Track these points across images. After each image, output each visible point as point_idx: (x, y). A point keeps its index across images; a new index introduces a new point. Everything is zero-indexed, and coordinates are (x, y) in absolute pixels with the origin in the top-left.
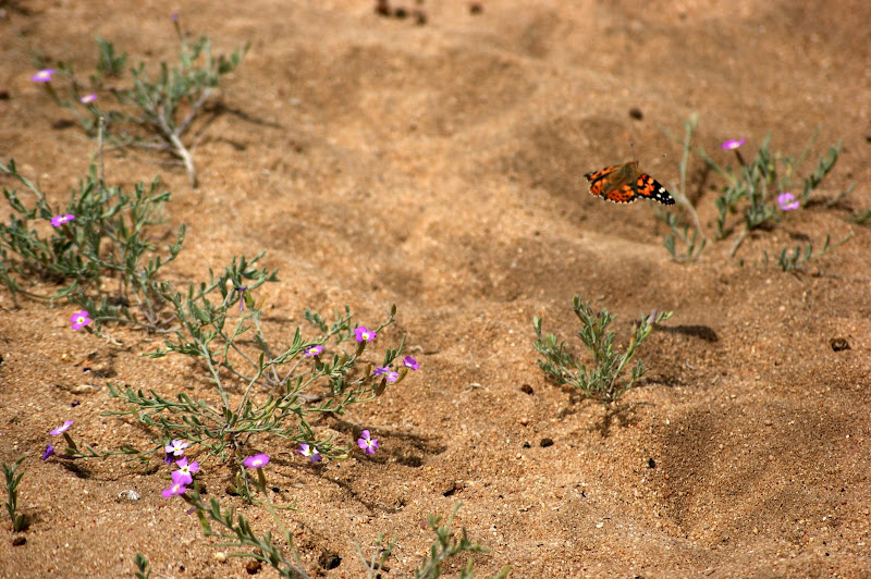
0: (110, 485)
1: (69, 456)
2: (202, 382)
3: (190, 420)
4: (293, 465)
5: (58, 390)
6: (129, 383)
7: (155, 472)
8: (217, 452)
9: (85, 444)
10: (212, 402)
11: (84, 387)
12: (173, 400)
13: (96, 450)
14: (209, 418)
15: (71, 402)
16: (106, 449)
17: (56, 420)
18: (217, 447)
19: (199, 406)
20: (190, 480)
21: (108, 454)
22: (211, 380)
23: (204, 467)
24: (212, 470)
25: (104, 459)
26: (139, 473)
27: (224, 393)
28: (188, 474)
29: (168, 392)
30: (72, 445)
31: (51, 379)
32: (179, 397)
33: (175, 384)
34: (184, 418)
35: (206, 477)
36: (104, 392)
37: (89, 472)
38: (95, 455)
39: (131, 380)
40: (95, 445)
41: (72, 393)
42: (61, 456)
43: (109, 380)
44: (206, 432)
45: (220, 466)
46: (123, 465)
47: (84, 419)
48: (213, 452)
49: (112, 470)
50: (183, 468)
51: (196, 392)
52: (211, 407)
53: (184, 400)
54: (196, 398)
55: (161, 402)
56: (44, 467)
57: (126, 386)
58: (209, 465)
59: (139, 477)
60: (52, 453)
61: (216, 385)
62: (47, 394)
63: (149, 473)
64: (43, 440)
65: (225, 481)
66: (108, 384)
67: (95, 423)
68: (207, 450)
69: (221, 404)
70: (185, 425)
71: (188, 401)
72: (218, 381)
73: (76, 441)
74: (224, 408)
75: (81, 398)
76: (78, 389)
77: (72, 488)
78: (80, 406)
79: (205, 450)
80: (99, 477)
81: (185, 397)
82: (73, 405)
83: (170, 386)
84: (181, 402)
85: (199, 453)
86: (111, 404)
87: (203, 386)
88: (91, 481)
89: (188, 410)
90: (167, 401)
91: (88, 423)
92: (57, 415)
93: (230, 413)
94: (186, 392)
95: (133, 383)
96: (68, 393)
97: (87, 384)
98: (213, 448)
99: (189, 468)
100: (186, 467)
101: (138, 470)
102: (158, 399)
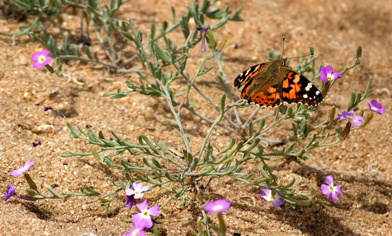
0: (71, 226)
1: (30, 197)
2: (163, 124)
3: (150, 162)
4: (255, 210)
5: (19, 129)
6: (89, 123)
7: (115, 215)
8: (178, 196)
9: (46, 185)
10: (173, 144)
11: (44, 127)
12: (134, 141)
13: (56, 191)
14: (170, 161)
15: (32, 141)
16: (67, 190)
17: (18, 160)
18: (178, 191)
19: (160, 149)
20: (151, 224)
21: (69, 196)
22: (173, 122)
23: (164, 211)
24: (172, 214)
25: (65, 200)
26: (99, 215)
27: (186, 135)
28: (148, 218)
29: (129, 133)
30: (33, 186)
31: (12, 118)
32: (140, 139)
33: (135, 126)
34: (145, 161)
35: (166, 221)
36: (64, 133)
37: (50, 214)
38: (55, 197)
39: (92, 120)
40: (56, 186)
41: (33, 132)
42: (22, 197)
43: (70, 120)
44: (167, 175)
45: (181, 210)
46: (84, 207)
47: (45, 159)
48: (174, 196)
49: (72, 212)
50: (143, 212)
51: (157, 133)
52: (173, 150)
53: (144, 142)
54: (157, 140)
55: (121, 144)
56: (5, 206)
57: (87, 127)
58: (169, 208)
59: (99, 219)
60: (14, 194)
61: (177, 127)
62: (9, 133)
63: (110, 216)
64: (4, 179)
65: (186, 225)
66: (68, 125)
67: (56, 164)
68: (168, 193)
69: (183, 146)
70: (146, 167)
71: (148, 143)
72: (178, 122)
73: (37, 181)
74: (185, 152)
75: (42, 137)
76: (39, 128)
77: (33, 230)
78: (42, 146)
79: (165, 193)
80: (59, 218)
81: (145, 139)
82: (35, 145)
83: (131, 127)
84: (142, 143)
85: (160, 196)
86: (72, 145)
87: (164, 127)
88: (51, 223)
89: (148, 153)
90: (128, 143)
91: (49, 163)
92: (19, 155)
93: (190, 156)
94: (147, 134)
95: (94, 124)
96: (30, 132)
97: (48, 123)
98: (174, 192)
99: (149, 212)
100: (146, 210)
101: (99, 212)
102: (118, 141)
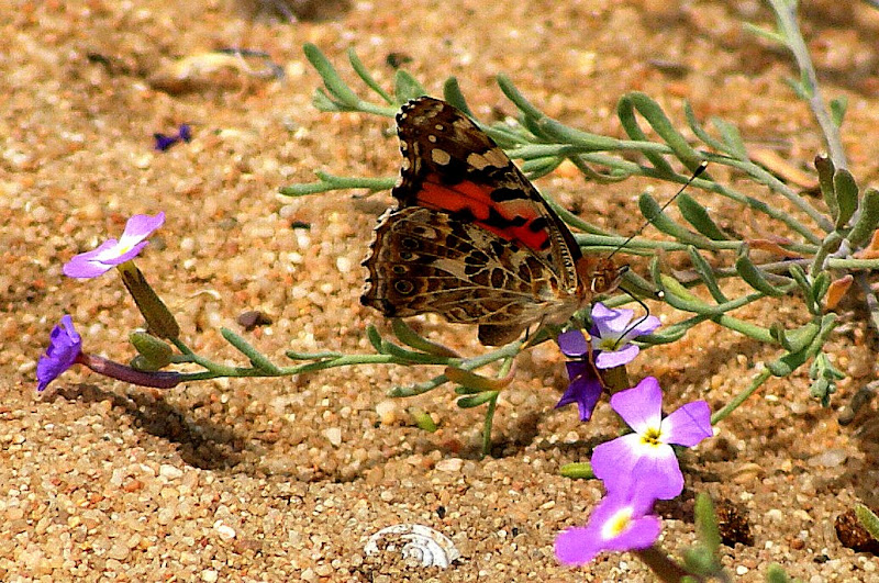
0: (329, 498)
1: (150, 369)
2: (725, 45)
3: (672, 213)
5: (95, 75)
6: (402, 45)
7: (521, 444)
8: (797, 358)
9: (215, 318)
10: (767, 134)
11: (207, 62)
12: (596, 122)
13: (261, 344)
14: (758, 207)
15: (152, 127)
16: (307, 339)
17: (91, 209)
18: (796, 338)
19: (711, 156)
20: (677, 482)
21: (318, 365)
22: (765, 34)
23: (735, 425)
24: (772, 439)
25: (302, 384)
26: (451, 449)
27: (824, 95)
28: (663, 453)
29: (575, 86)
30: (160, 321)
31: (63, 25)
32: (625, 110)
33: (603, 53)
34: (648, 208)
35: (746, 469)
36: (292, 88)
37: (237, 443)
38: (259, 369)
39: (414, 30)
40: (261, 320)
41: (158, 87)
42: (112, 371)
43: (315, 34)
44: (746, 271)
45: (810, 419)
46: (385, 410)
47: (210, 206)
48: (777, 359)
49: (334, 435)
50: (642, 428)
51: (697, 87)
52: (768, 157)
53: (643, 124)
54: (697, 114)
55: (544, 134)
56: (37, 414)
57: (394, 61)
58: (758, 414)
59: (453, 464)
60: (77, 357)
61: (785, 56)
62: (49, 92)
63: (497, 449)
64: (34, 296)
65: (832, 488)
66: (311, 54)
67: (259, 224)
68: (750, 348)
69: (811, 140)
70: (651, 236)
71: (661, 129)
72: (790, 35)
73: (180, 304)
74: (824, 166)
75: (194, 110)
76: (181, 70)
77: (166, 514)
78: (195, 147)
79: (740, 348)
80: (277, 461)
81: (649, 111)
82: (163, 143)
83: (585, 61)
84: (634, 133)
85: (715, 361)
86: (326, 140)
87: (728, 59)
88: (245, 484)
89: (662, 172)
90: (572, 130)
91: (228, 221)
92: (95, 188)
93: (847, 187)
94: (655, 90)
95: (420, 48)
96: (140, 87)
97: (221, 47)
98: (779, 342)
99: (667, 429)
100: (653, 422)
101: (449, 434)
102: (531, 121)
